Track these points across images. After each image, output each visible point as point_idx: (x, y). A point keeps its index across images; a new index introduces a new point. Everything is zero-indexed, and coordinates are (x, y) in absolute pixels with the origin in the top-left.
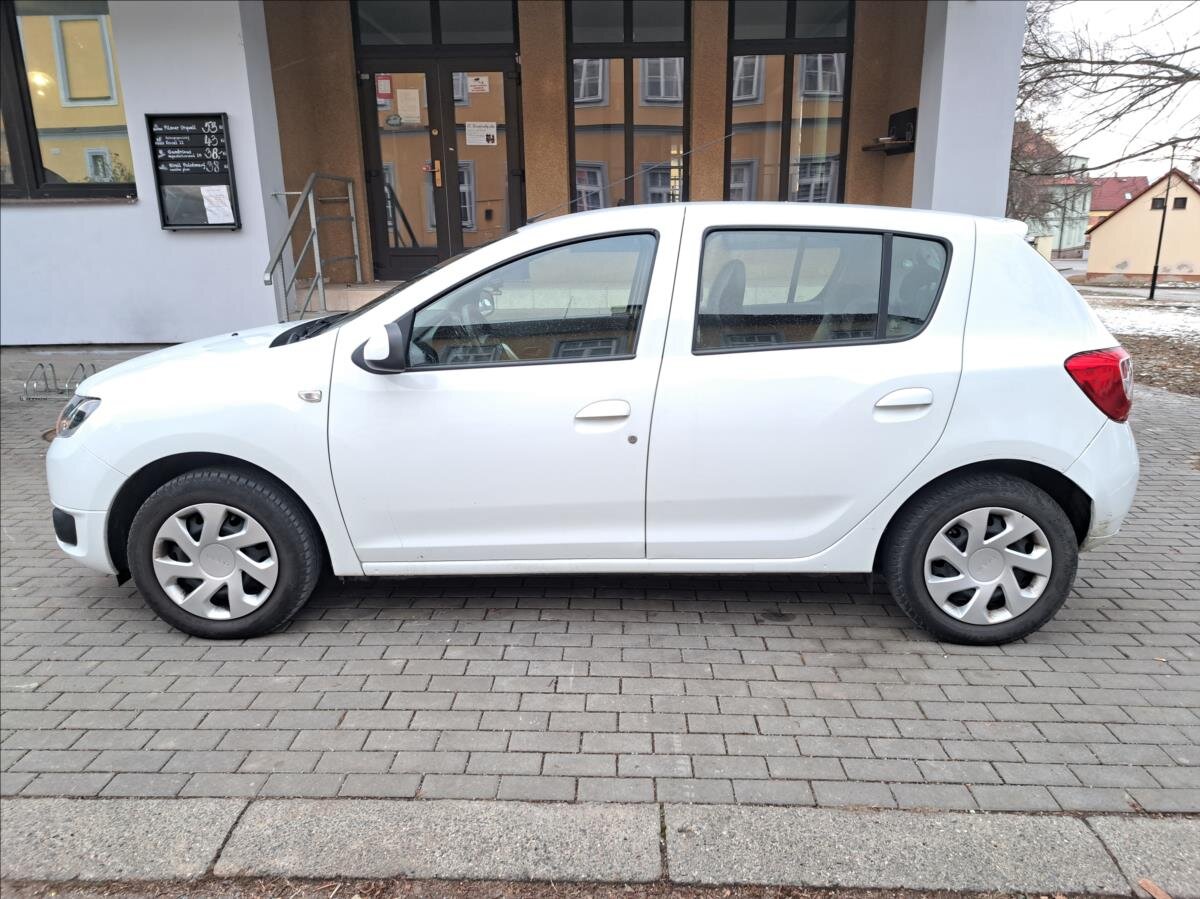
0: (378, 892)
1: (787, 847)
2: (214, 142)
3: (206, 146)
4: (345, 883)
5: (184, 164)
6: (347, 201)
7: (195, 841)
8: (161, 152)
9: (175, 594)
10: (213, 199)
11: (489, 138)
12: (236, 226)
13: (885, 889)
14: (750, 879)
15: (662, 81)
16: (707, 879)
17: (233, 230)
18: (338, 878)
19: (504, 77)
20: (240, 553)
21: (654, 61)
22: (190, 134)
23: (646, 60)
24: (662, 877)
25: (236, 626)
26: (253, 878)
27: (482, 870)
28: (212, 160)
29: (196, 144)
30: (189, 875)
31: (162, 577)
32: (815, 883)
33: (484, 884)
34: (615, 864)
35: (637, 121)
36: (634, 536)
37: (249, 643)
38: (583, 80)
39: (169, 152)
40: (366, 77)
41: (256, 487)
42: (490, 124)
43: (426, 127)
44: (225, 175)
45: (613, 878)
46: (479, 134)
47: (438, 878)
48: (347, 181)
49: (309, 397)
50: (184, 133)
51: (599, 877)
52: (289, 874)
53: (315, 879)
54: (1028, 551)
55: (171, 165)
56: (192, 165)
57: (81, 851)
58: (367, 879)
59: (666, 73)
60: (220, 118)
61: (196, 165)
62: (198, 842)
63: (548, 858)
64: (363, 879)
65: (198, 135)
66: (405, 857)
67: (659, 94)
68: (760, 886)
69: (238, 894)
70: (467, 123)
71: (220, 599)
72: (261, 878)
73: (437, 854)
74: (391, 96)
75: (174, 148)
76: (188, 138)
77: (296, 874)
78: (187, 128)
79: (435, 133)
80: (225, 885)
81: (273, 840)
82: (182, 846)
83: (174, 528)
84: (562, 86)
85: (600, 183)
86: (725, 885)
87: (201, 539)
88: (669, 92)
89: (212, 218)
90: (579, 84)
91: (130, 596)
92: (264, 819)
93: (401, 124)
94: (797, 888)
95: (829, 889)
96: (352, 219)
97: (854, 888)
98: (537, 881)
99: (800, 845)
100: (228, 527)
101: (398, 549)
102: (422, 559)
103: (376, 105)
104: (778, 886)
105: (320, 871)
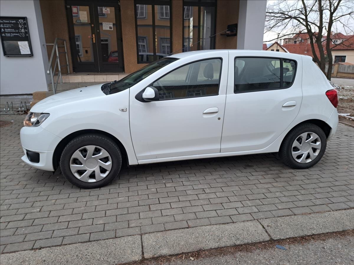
0: (197, 255)
1: (296, 226)
2: (23, 27)
3: (20, 28)
4: (185, 254)
5: (11, 34)
6: (64, 47)
7: (133, 250)
8: (2, 29)
9: (77, 175)
10: (23, 46)
11: (110, 28)
12: (31, 55)
13: (325, 233)
14: (292, 236)
15: (164, 12)
16: (282, 238)
17: (30, 56)
18: (183, 253)
19: (115, 9)
20: (99, 160)
21: (162, 6)
22: (13, 23)
23: (160, 6)
24: (271, 239)
25: (98, 184)
26: (157, 257)
27: (223, 245)
28: (22, 33)
29: (16, 27)
30: (137, 260)
31: (73, 170)
32: (308, 234)
33: (225, 248)
34: (257, 237)
35: (156, 24)
36: (218, 147)
37: (102, 189)
38: (139, 11)
39: (6, 29)
40: (69, 7)
41: (105, 139)
42: (110, 23)
43: (89, 23)
44: (27, 38)
45: (258, 241)
46: (107, 26)
47: (211, 249)
48: (64, 40)
49: (123, 110)
50: (11, 23)
51: (255, 241)
52: (168, 255)
53: (176, 255)
54: (316, 143)
55: (6, 34)
56: (15, 34)
57: (98, 258)
58: (191, 252)
59: (165, 10)
60: (24, 19)
61: (16, 34)
62: (134, 249)
63: (238, 239)
64: (190, 252)
65: (17, 24)
66: (198, 244)
67: (163, 16)
68: (296, 237)
69: (155, 263)
70: (103, 23)
71: (92, 176)
72: (160, 257)
73: (207, 242)
74: (77, 13)
75: (7, 28)
76: (12, 25)
77: (170, 254)
78: (12, 22)
79: (93, 25)
80: (149, 261)
81: (157, 245)
82: (129, 252)
83: (77, 154)
84: (133, 13)
85: (145, 42)
86: (287, 239)
87: (86, 157)
88: (166, 16)
89: (22, 52)
90: (138, 12)
91: (49, 178)
92: (150, 240)
93: (81, 22)
94: (304, 236)
95: (312, 235)
96: (66, 53)
97: (318, 234)
98: (239, 245)
99: (299, 225)
100: (96, 153)
101: (150, 155)
102: (156, 158)
103: (72, 16)
104: (300, 237)
105: (176, 252)
